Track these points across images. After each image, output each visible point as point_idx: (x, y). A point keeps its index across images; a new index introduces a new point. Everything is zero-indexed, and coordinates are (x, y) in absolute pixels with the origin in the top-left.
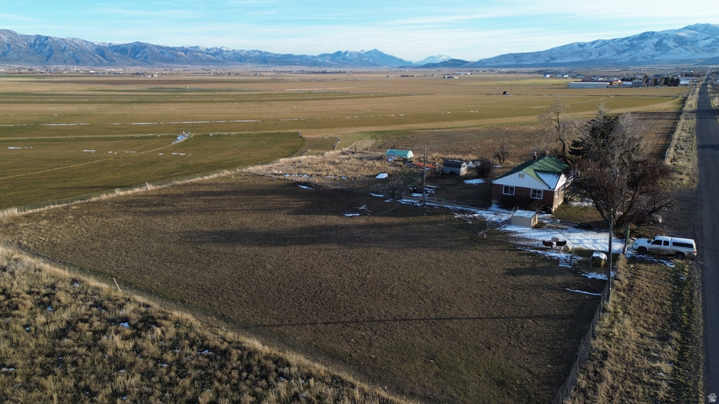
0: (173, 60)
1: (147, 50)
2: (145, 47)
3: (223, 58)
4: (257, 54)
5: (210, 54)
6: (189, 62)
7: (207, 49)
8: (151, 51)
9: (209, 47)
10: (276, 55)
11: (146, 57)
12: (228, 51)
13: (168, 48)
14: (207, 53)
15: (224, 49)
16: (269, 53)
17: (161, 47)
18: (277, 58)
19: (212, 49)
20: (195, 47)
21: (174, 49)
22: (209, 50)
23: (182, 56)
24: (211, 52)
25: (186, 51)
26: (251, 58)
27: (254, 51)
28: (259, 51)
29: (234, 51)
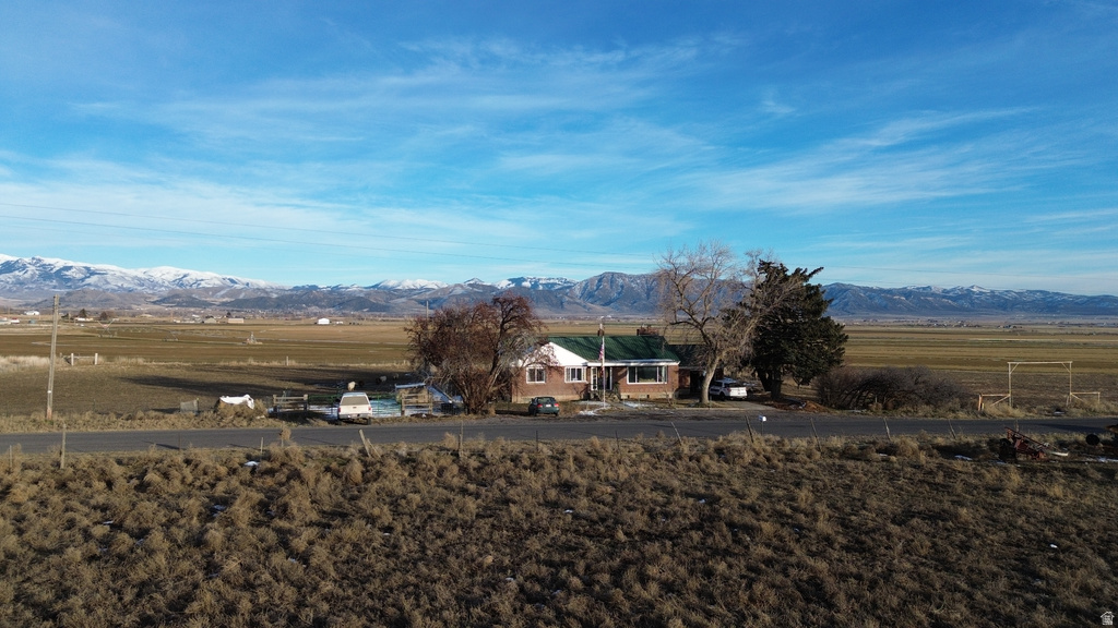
0: (885, 307)
1: (849, 294)
2: (847, 290)
3: (972, 304)
4: (1038, 295)
5: (950, 298)
6: (910, 310)
7: (944, 291)
8: (854, 295)
9: (948, 288)
10: (1077, 297)
11: (846, 304)
12: (981, 293)
13: (881, 291)
14: (944, 297)
15: (975, 290)
16: (1064, 295)
17: (871, 290)
18: (1077, 303)
19: (953, 290)
20: (924, 288)
21: (889, 291)
22: (948, 292)
23: (900, 302)
24: (951, 294)
25: (906, 293)
26: (1025, 303)
27: (1031, 292)
28: (1041, 292)
29: (992, 292)
